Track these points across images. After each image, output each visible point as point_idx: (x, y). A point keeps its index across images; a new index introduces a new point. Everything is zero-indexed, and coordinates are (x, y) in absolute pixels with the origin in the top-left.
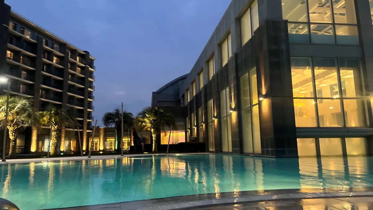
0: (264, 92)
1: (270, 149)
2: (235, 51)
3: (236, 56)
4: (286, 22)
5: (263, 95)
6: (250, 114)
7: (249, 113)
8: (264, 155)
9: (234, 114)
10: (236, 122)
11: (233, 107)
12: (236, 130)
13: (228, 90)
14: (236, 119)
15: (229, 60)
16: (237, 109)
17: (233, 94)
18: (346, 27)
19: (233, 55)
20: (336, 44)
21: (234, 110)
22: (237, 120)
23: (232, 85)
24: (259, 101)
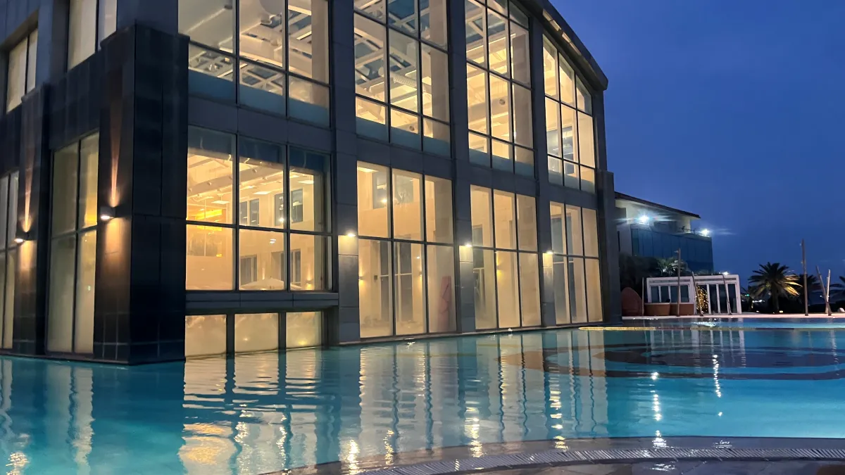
0: (114, 200)
1: (118, 344)
2: (46, 77)
3: (48, 93)
4: (186, 41)
5: (112, 208)
6: (74, 250)
7: (71, 247)
8: (100, 357)
9: (27, 249)
10: (32, 270)
11: (27, 227)
12: (31, 290)
13: (15, 179)
14: (32, 261)
15: (27, 97)
16: (37, 236)
17: (28, 193)
18: (309, 85)
19: (39, 89)
20: (287, 117)
21: (27, 236)
22: (35, 265)
23: (30, 169)
24: (99, 221)
